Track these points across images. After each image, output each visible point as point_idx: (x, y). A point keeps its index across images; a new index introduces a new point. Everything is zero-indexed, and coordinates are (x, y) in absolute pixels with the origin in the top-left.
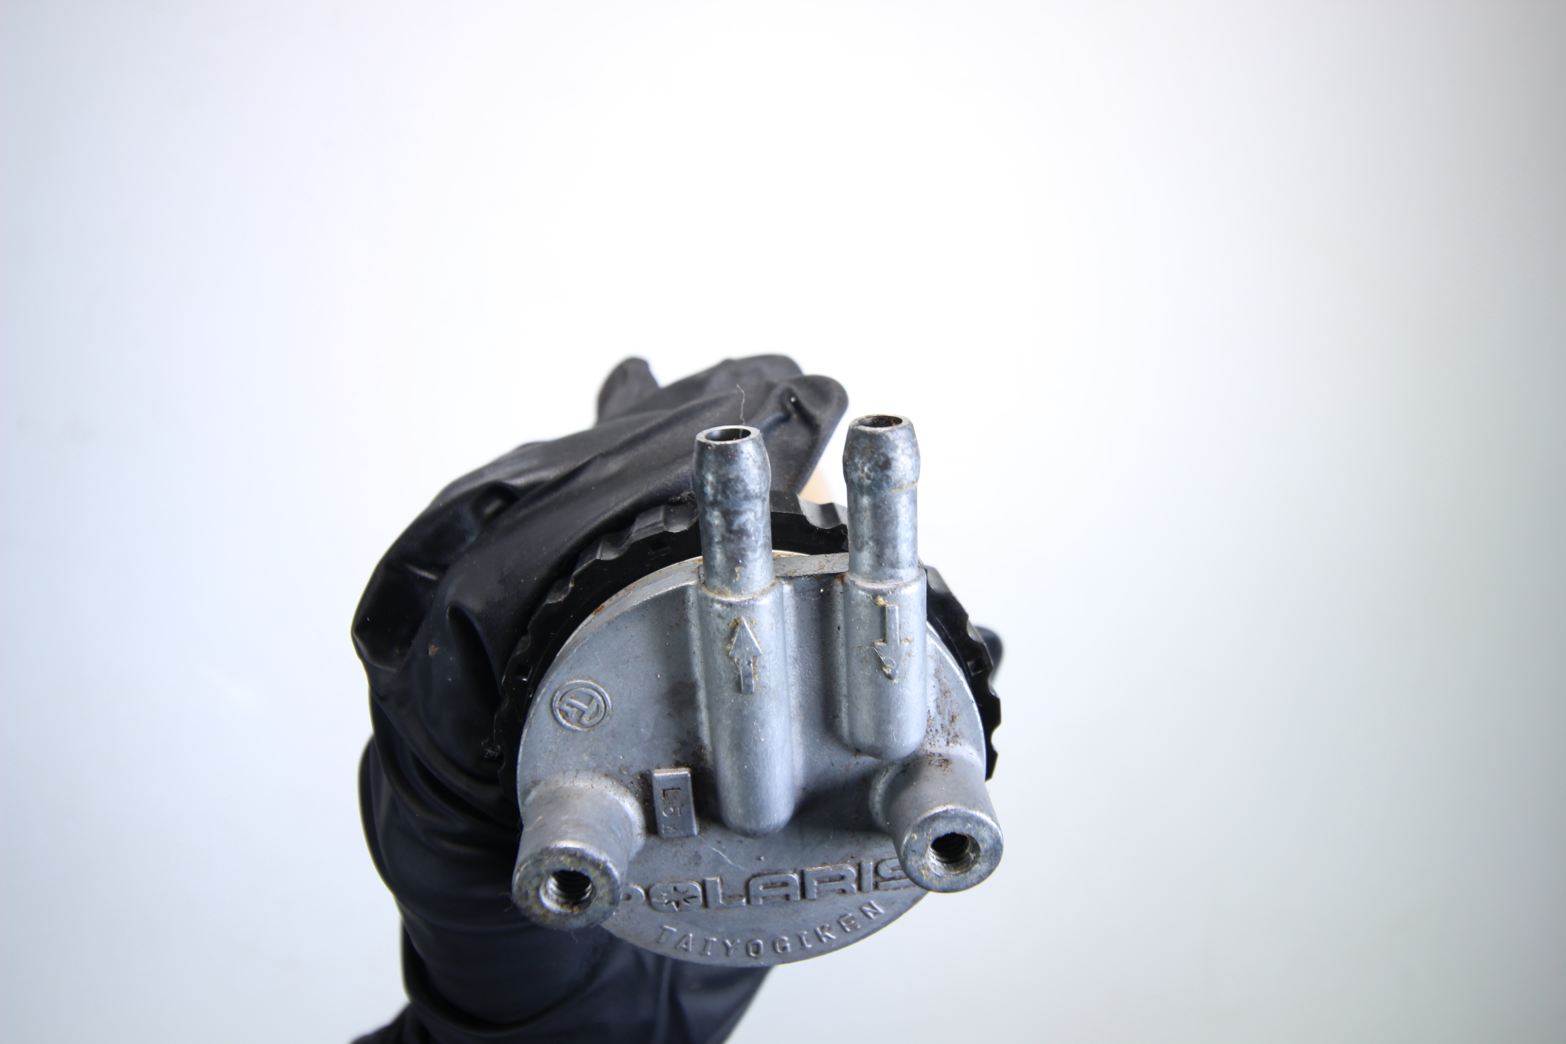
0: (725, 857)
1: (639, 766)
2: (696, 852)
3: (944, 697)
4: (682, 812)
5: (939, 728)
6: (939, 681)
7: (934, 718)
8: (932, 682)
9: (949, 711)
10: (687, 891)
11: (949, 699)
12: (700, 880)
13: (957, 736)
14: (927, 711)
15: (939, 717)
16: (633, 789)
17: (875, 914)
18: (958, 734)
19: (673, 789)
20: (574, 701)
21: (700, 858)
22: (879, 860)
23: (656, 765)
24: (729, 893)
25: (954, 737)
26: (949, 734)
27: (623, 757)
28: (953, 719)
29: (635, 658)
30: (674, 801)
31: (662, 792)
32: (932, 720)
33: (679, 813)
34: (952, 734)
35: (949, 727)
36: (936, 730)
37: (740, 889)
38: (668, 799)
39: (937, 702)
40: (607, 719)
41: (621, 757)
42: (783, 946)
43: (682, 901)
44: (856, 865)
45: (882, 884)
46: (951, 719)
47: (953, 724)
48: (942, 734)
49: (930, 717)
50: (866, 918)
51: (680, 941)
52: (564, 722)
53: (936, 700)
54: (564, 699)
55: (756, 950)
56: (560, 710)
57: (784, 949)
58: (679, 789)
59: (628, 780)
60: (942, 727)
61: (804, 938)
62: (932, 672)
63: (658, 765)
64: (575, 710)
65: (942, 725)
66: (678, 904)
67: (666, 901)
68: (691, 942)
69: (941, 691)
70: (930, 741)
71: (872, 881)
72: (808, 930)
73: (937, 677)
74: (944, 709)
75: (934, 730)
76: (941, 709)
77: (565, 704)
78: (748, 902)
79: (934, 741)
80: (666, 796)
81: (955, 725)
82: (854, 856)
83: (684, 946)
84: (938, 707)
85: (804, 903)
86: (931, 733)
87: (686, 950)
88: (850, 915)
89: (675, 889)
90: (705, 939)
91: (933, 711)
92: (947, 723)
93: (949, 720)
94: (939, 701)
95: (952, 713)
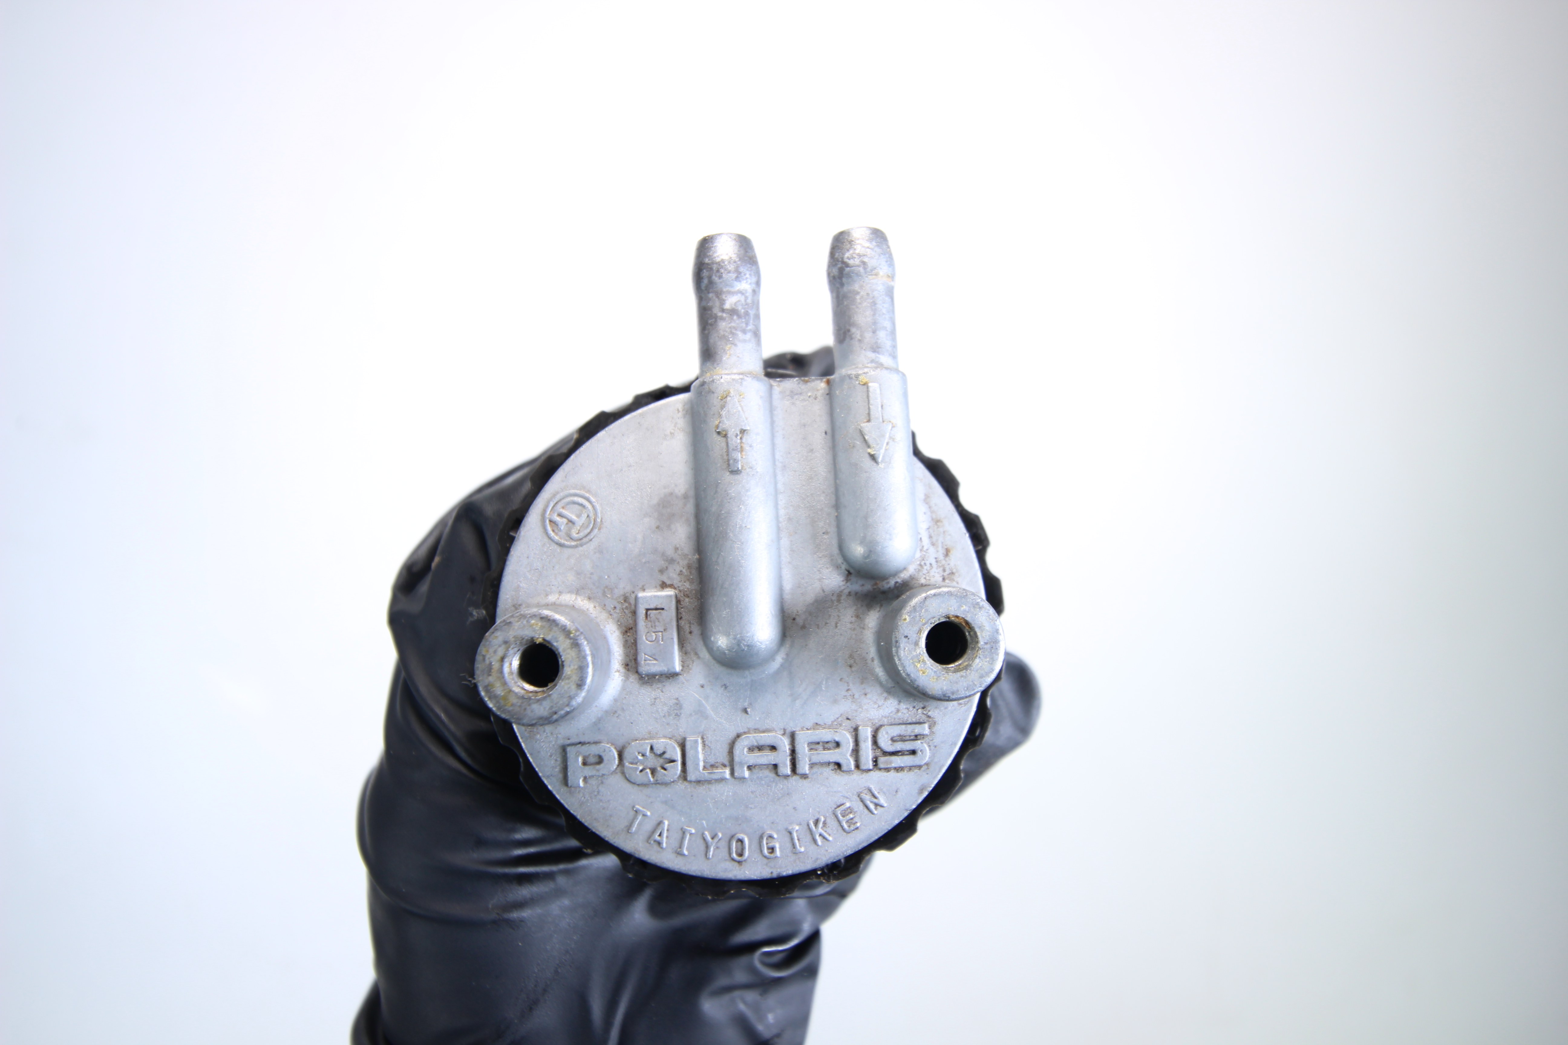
0: (708, 708)
1: (624, 588)
2: (677, 699)
3: (936, 527)
4: (664, 638)
5: (933, 562)
6: (930, 507)
7: (927, 550)
8: (922, 508)
9: (942, 543)
10: (664, 753)
11: (941, 530)
12: (679, 738)
13: (952, 573)
14: (919, 539)
15: (932, 550)
16: (615, 615)
17: (876, 805)
18: (954, 571)
19: (656, 609)
20: (565, 512)
21: (681, 708)
22: (877, 725)
23: (640, 586)
24: (712, 761)
25: (950, 574)
26: (944, 571)
27: (609, 577)
28: (947, 552)
29: (629, 467)
30: (657, 623)
31: (644, 612)
32: (924, 551)
33: (661, 640)
34: (948, 572)
35: (944, 562)
36: (931, 564)
37: (723, 757)
38: (651, 621)
39: (929, 532)
40: (596, 531)
41: (606, 577)
42: (771, 845)
43: (659, 769)
44: (852, 730)
45: (882, 760)
46: (945, 553)
47: (947, 559)
48: (937, 569)
49: (923, 547)
50: (866, 811)
51: (653, 832)
52: (552, 534)
53: (928, 529)
54: (555, 508)
55: (739, 851)
56: (551, 521)
57: (772, 850)
58: (663, 609)
59: (610, 604)
60: (937, 562)
61: (795, 835)
62: (921, 496)
63: (643, 586)
64: (565, 521)
65: (936, 558)
66: (653, 771)
67: (641, 768)
68: (665, 835)
69: (933, 519)
70: (924, 576)
71: (870, 755)
72: (800, 824)
73: (927, 503)
74: (937, 540)
75: (928, 563)
76: (934, 539)
77: (556, 514)
78: (732, 773)
79: (929, 576)
80: (648, 617)
81: (950, 560)
82: (850, 717)
83: (658, 838)
84: (930, 537)
85: (794, 780)
86: (925, 567)
87: (659, 843)
88: (848, 805)
89: (652, 748)
90: (682, 829)
91: (926, 541)
92: (941, 557)
93: (943, 554)
94: (931, 530)
95: (946, 545)
